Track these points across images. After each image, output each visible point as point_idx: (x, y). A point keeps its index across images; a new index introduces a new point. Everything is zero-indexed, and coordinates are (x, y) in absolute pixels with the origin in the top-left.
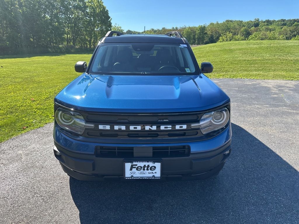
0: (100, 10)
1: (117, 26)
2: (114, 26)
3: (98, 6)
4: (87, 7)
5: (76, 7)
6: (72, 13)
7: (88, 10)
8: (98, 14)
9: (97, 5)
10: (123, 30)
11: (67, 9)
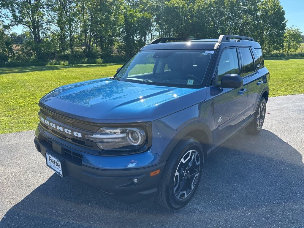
0: (274, 12)
1: (293, 28)
2: (290, 28)
3: (272, 8)
4: (259, 10)
5: (245, 12)
6: (240, 18)
7: (259, 14)
8: (270, 16)
9: (271, 6)
10: (302, 33)
11: (235, 14)
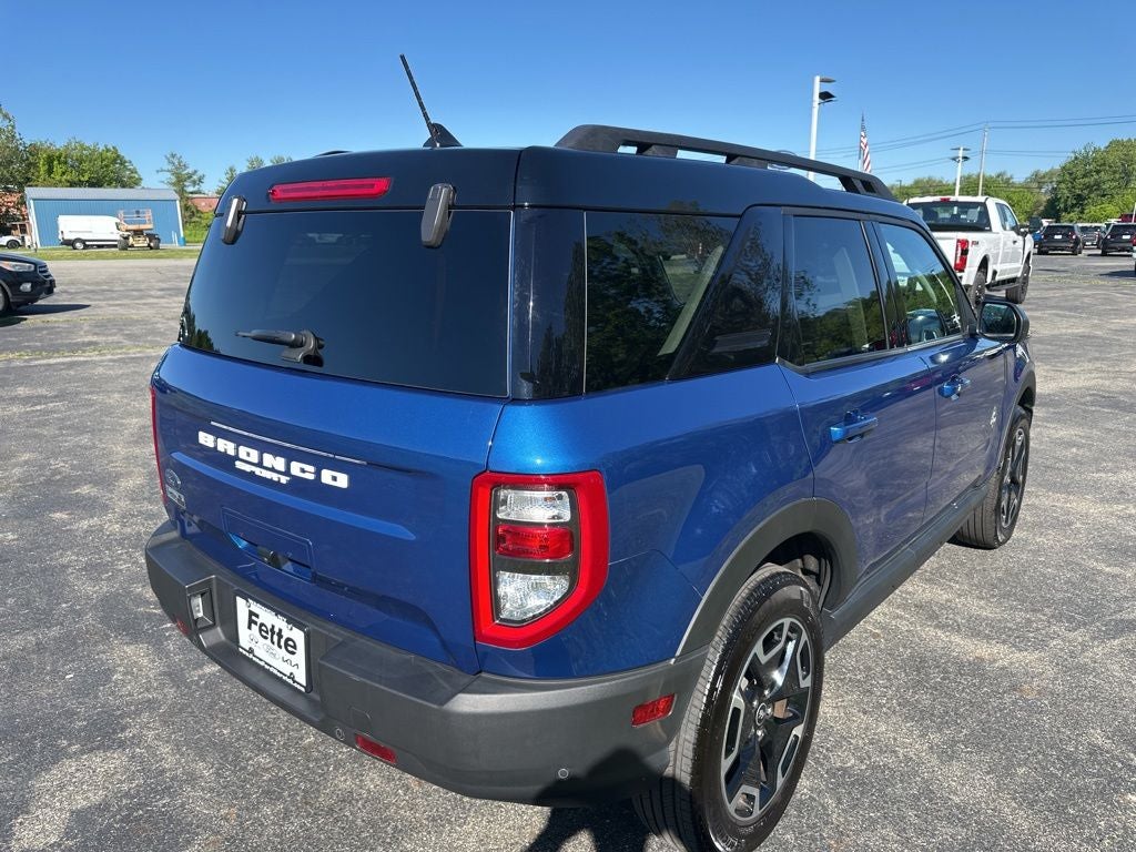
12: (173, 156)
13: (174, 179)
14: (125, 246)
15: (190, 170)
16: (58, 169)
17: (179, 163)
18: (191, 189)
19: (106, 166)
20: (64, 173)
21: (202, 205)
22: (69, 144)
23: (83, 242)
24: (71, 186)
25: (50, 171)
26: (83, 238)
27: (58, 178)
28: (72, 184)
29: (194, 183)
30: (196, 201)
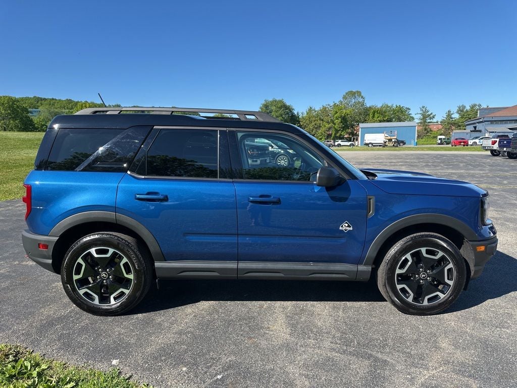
12: (423, 107)
13: (422, 117)
14: (384, 145)
15: (429, 113)
16: (376, 115)
17: (425, 110)
18: (429, 121)
19: (395, 113)
20: (378, 117)
21: (434, 128)
22: (383, 106)
23: (372, 144)
24: (380, 122)
25: (373, 117)
26: (372, 142)
27: (376, 119)
28: (380, 121)
29: (431, 119)
30: (431, 127)
